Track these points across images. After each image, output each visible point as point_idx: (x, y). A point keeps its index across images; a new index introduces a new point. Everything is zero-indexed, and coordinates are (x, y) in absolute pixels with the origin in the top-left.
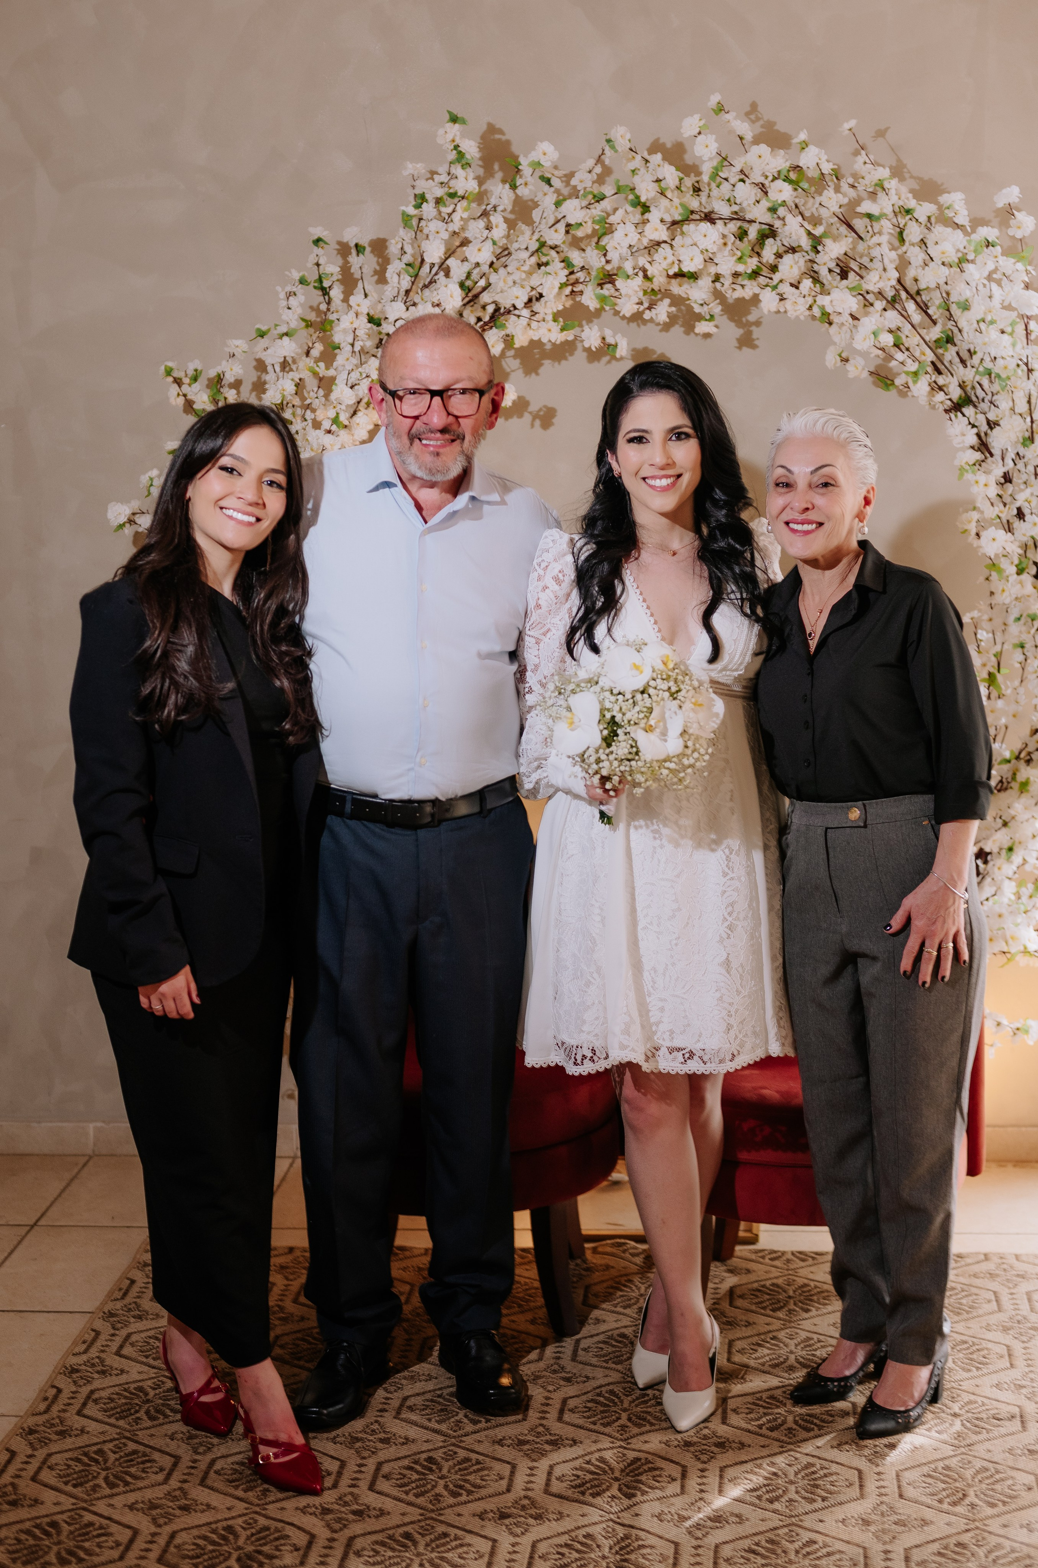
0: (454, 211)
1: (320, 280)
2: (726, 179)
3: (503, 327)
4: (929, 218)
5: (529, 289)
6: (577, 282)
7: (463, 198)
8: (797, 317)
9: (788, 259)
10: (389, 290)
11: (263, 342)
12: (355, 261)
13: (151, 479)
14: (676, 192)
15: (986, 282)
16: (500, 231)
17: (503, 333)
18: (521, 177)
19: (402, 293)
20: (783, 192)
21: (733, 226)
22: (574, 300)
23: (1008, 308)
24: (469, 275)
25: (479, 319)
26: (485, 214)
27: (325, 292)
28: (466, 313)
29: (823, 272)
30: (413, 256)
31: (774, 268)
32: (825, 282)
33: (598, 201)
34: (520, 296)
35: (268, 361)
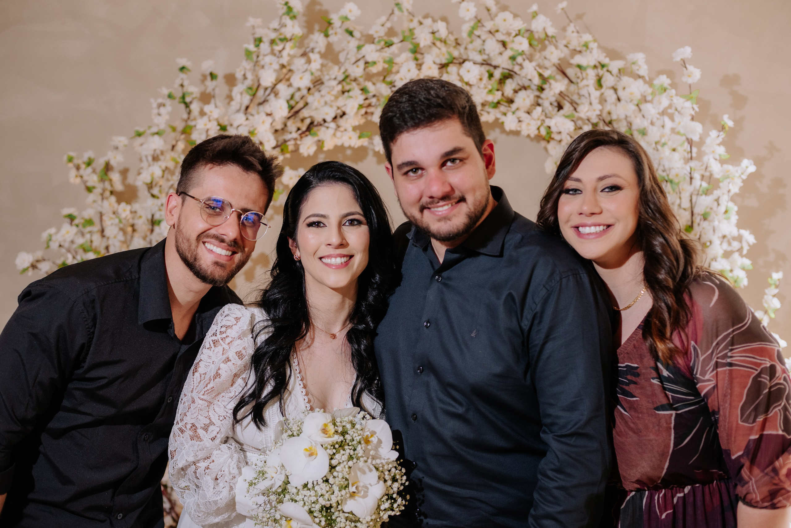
0: (284, 49)
1: (183, 97)
2: (479, 37)
3: (315, 134)
4: (620, 70)
5: (335, 108)
6: (369, 105)
7: (291, 40)
8: (528, 136)
9: (522, 93)
10: (235, 105)
11: (140, 140)
12: (210, 84)
13: (50, 236)
14: (443, 44)
15: (658, 116)
16: (316, 65)
17: (316, 139)
18: (332, 29)
19: (243, 108)
20: (522, 44)
21: (484, 68)
22: (366, 118)
23: (678, 133)
24: (292, 97)
25: (299, 129)
26: (304, 54)
27: (187, 105)
28: (289, 123)
29: (546, 104)
30: (253, 80)
31: (511, 101)
32: (547, 111)
33: (388, 46)
34: (329, 114)
35: (144, 153)
